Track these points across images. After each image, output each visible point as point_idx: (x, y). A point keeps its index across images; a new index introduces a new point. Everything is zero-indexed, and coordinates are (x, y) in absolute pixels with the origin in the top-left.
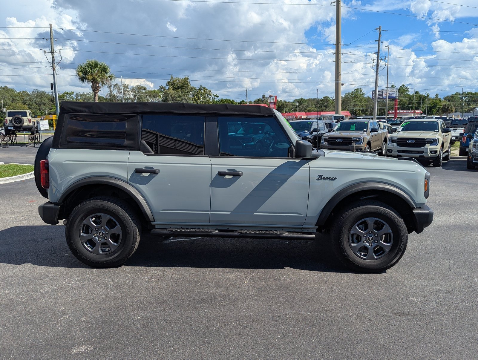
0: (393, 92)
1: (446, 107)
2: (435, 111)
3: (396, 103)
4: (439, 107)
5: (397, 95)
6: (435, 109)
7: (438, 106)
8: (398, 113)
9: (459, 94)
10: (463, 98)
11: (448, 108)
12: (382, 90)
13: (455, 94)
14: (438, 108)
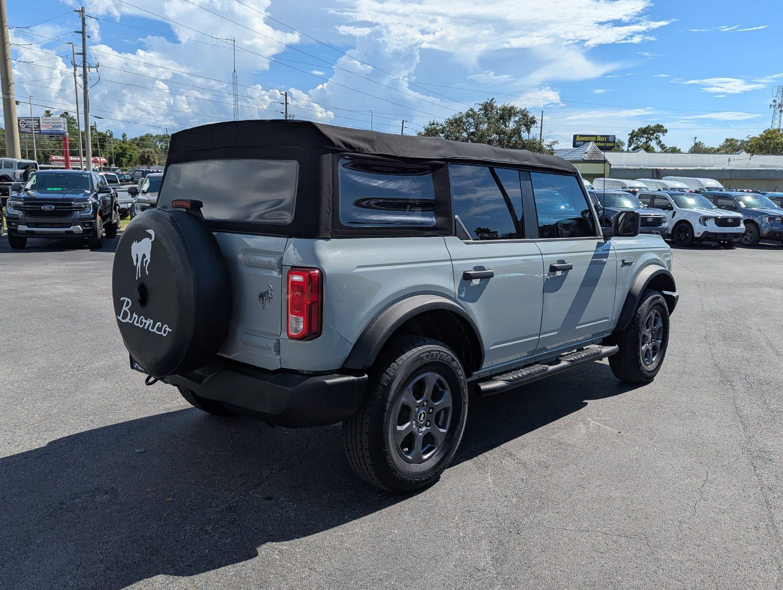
0: (59, 124)
1: (146, 156)
2: (125, 160)
3: (66, 144)
4: (130, 155)
5: (66, 130)
6: (125, 157)
7: (129, 153)
8: (71, 161)
9: (151, 137)
10: (158, 142)
11: (149, 157)
12: (37, 119)
13: (146, 136)
14: (129, 157)
